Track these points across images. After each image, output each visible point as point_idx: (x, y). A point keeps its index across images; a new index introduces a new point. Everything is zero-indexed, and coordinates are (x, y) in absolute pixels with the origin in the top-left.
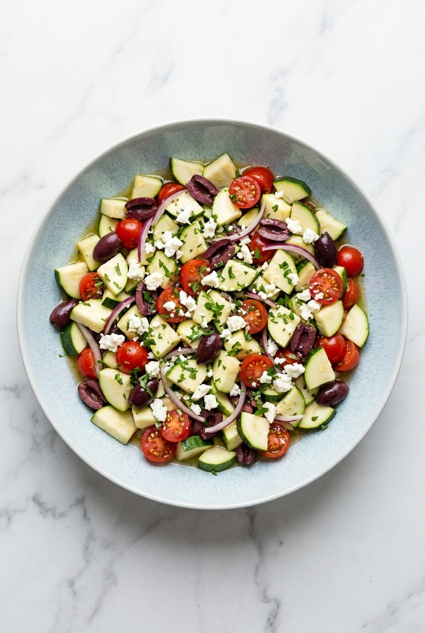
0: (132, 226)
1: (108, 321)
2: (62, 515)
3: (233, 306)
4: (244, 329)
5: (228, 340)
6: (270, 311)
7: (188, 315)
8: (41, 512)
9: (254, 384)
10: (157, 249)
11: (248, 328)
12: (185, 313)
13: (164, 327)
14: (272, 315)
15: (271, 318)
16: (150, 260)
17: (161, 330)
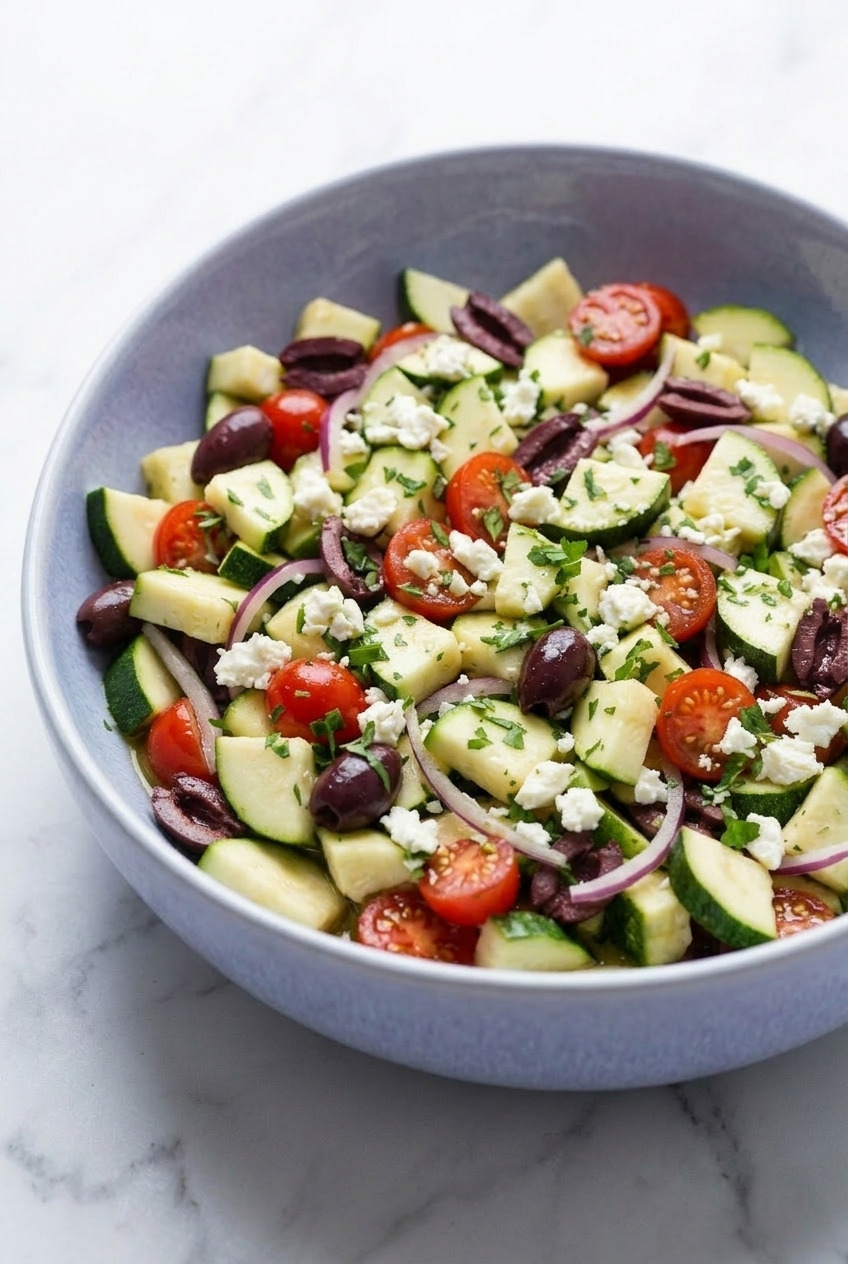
0: (299, 404)
1: (238, 613)
2: (104, 1192)
3: (610, 568)
4: (651, 622)
5: (608, 651)
6: (721, 578)
7: (478, 587)
8: (33, 1186)
9: (705, 762)
10: (375, 447)
11: (663, 619)
12: (469, 585)
13: (410, 621)
14: (727, 589)
15: (726, 595)
16: (355, 471)
17: (401, 627)
